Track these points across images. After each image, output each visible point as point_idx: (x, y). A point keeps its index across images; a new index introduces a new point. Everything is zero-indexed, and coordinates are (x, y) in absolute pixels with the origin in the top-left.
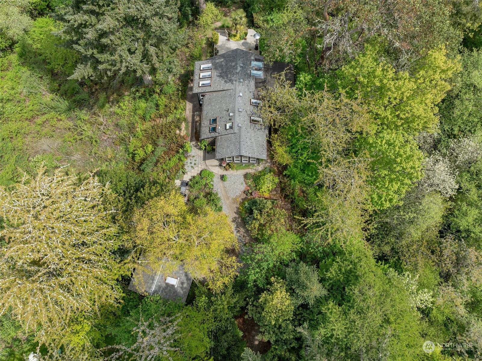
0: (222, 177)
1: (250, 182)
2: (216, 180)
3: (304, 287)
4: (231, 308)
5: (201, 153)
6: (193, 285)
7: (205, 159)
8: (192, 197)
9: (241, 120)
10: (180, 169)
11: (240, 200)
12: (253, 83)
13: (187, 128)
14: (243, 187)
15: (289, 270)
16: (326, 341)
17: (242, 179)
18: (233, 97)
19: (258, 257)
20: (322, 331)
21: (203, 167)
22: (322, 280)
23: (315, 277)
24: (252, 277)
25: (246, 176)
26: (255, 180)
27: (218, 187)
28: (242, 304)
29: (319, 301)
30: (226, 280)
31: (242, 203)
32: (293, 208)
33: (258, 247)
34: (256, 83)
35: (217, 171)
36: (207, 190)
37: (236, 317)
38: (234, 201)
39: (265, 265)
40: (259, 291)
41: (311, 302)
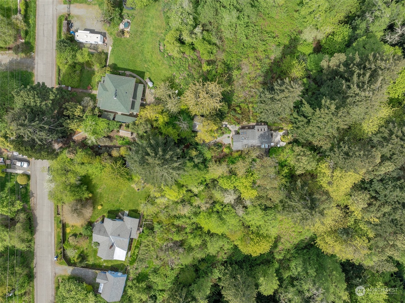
0: (229, 137)
1: (228, 145)
2: (228, 135)
3: (197, 158)
4: (192, 142)
5: (237, 129)
6: (197, 132)
7: (235, 131)
8: (221, 129)
9: (245, 142)
10: (231, 123)
11: (222, 142)
12: (259, 145)
13: (245, 124)
14: (226, 143)
15: (201, 155)
16: (186, 163)
17: (229, 143)
18: (254, 139)
19: (204, 148)
20: (188, 162)
21: (232, 131)
22: (199, 163)
23: (199, 161)
24: (199, 147)
25: (230, 144)
26: (228, 147)
27: (226, 136)
28: (193, 145)
29: (194, 162)
30: (197, 141)
31: (221, 143)
32: (220, 158)
33: (206, 148)
34: (259, 146)
35: (231, 135)
36: (224, 132)
37: (190, 143)
38: (222, 141)
39: (202, 150)
40: (196, 149)
41: (193, 160)
